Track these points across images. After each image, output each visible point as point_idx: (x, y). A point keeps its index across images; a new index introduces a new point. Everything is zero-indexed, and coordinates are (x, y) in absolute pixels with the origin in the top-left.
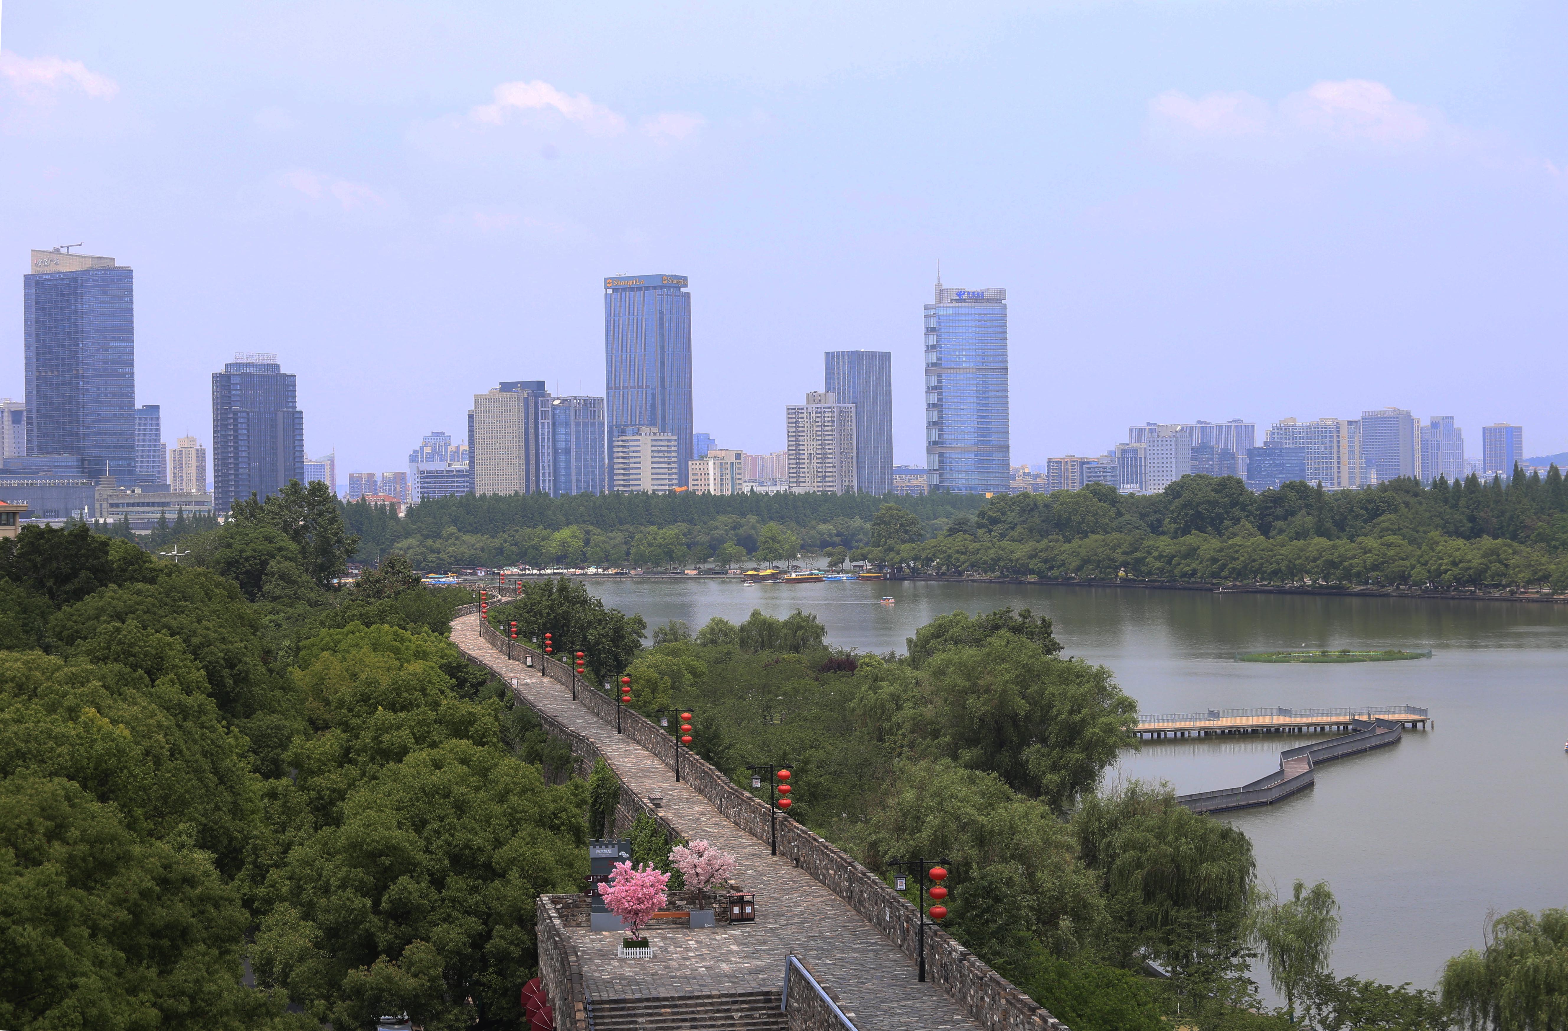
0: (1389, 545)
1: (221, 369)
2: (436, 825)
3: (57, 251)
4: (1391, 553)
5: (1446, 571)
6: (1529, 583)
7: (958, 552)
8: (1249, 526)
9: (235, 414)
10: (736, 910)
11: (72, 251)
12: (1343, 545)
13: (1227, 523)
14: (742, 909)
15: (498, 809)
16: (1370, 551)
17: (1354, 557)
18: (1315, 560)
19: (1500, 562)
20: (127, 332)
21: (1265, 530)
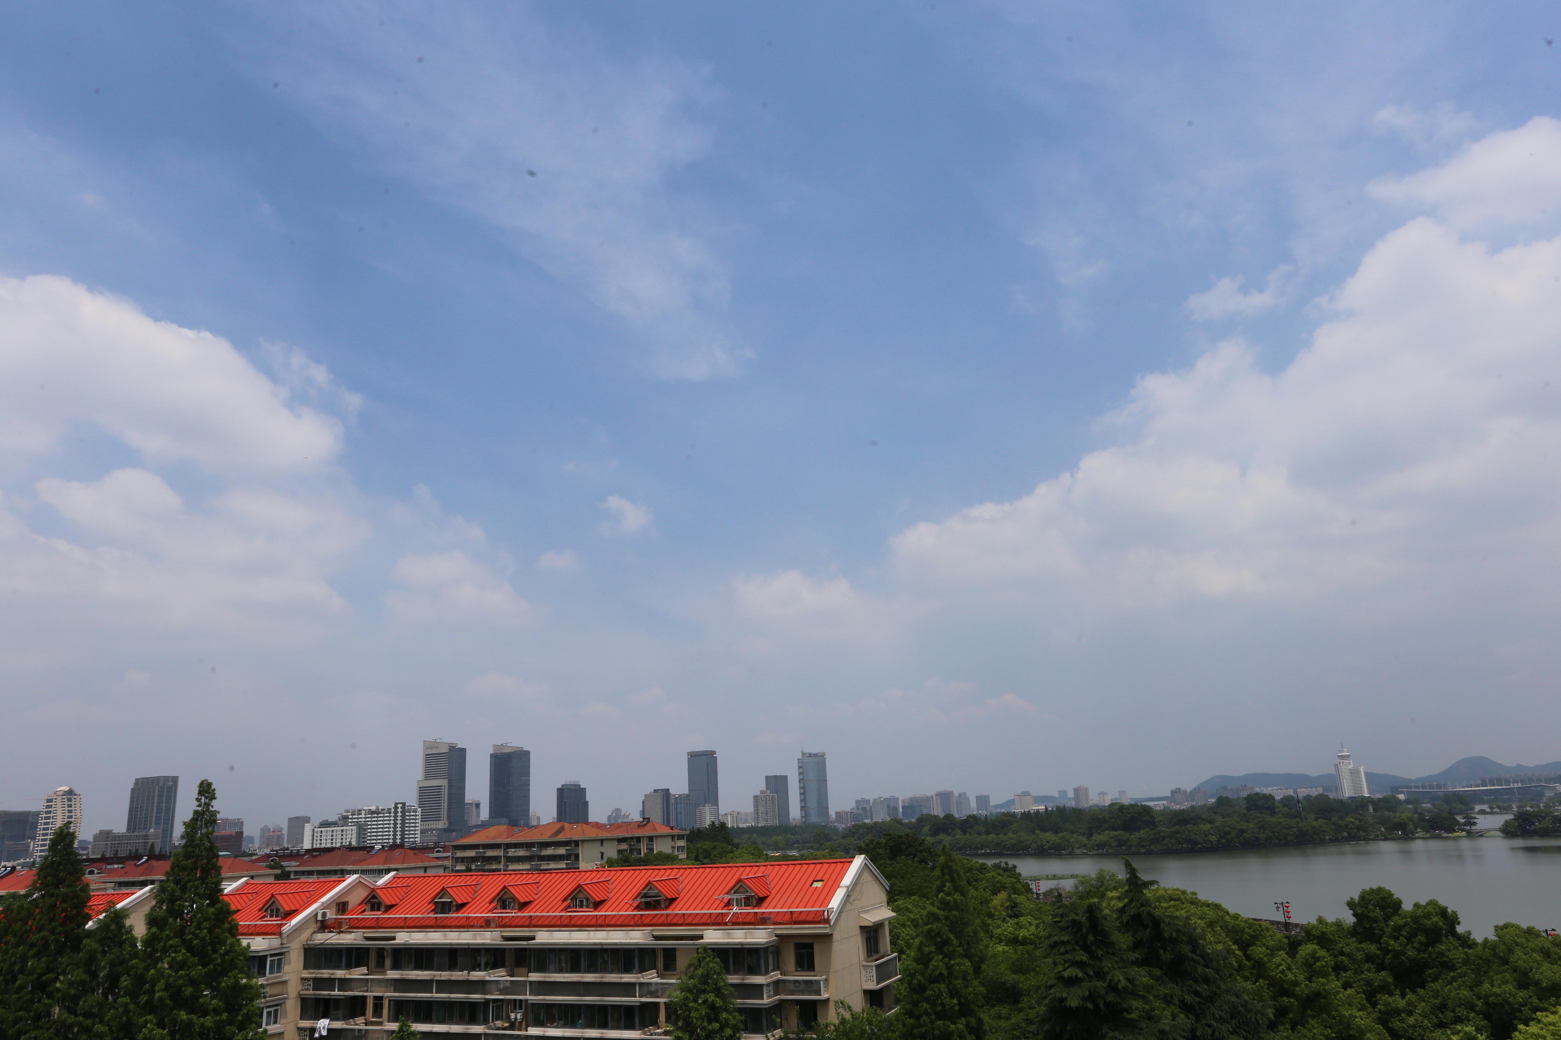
0: (1020, 836)
1: (560, 787)
3: (502, 745)
4: (1021, 839)
5: (1045, 845)
6: (1079, 848)
7: (849, 844)
8: (959, 831)
9: (565, 802)
11: (508, 745)
12: (1002, 837)
13: (950, 831)
16: (1012, 839)
17: (1007, 841)
18: (991, 843)
19: (1066, 841)
20: (528, 774)
21: (964, 832)
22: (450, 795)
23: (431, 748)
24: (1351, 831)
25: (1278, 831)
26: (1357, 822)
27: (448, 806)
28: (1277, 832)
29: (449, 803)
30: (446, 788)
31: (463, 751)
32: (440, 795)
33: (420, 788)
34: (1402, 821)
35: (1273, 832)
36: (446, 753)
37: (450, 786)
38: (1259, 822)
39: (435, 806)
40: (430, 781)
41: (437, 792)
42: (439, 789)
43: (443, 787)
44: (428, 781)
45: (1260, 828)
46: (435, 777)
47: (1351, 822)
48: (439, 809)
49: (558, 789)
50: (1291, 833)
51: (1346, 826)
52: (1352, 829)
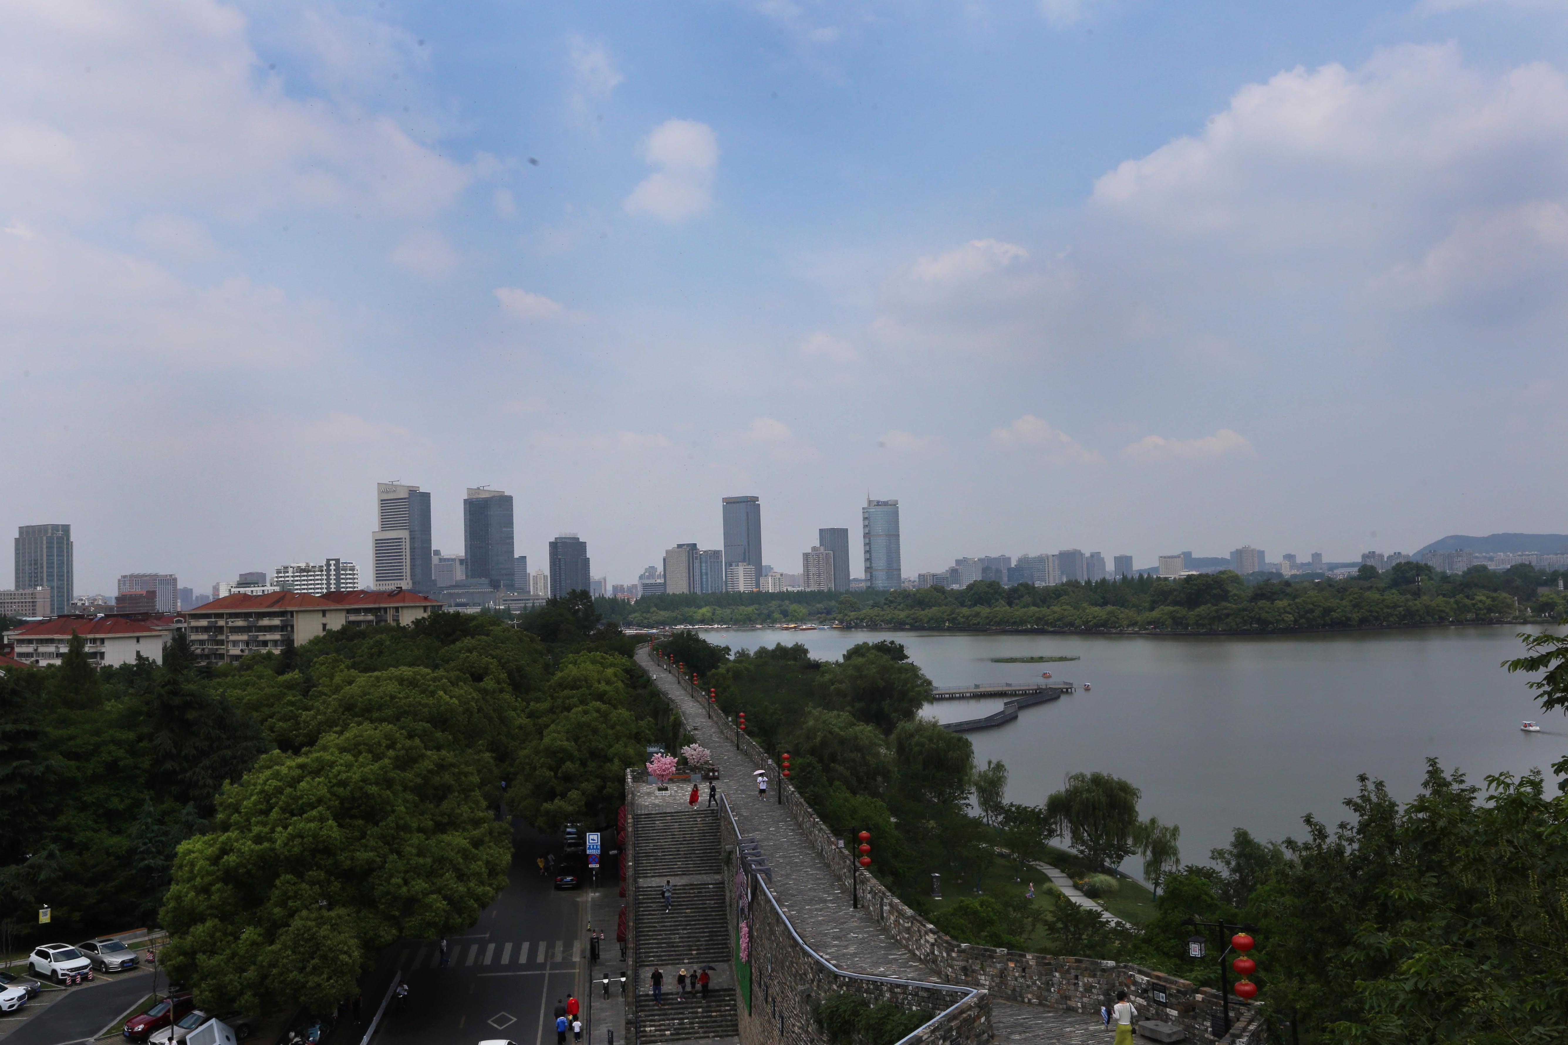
0: (1065, 610)
1: (553, 540)
2: (583, 739)
3: (478, 488)
4: (1066, 613)
5: (1090, 621)
6: (1128, 626)
9: (560, 559)
10: (711, 774)
11: (485, 488)
12: (1044, 610)
13: (993, 601)
14: (714, 774)
15: (610, 732)
16: (1056, 613)
17: (1049, 616)
18: (1031, 617)
19: (1115, 617)
20: (510, 523)
21: (1010, 604)
22: (413, 550)
23: (387, 492)
24: (1478, 612)
25: (1377, 609)
26: (1489, 601)
27: (411, 562)
28: (1377, 612)
29: (413, 559)
30: (408, 540)
31: (426, 497)
32: (400, 549)
33: (376, 540)
34: (1550, 601)
35: (1371, 611)
36: (405, 499)
37: (412, 539)
38: (1356, 599)
39: (395, 563)
40: (387, 532)
41: (396, 546)
42: (399, 542)
43: (404, 540)
44: (384, 532)
45: (1355, 606)
46: (394, 528)
47: (1481, 601)
48: (400, 566)
49: (551, 543)
50: (1395, 613)
51: (1474, 605)
52: (1480, 609)
